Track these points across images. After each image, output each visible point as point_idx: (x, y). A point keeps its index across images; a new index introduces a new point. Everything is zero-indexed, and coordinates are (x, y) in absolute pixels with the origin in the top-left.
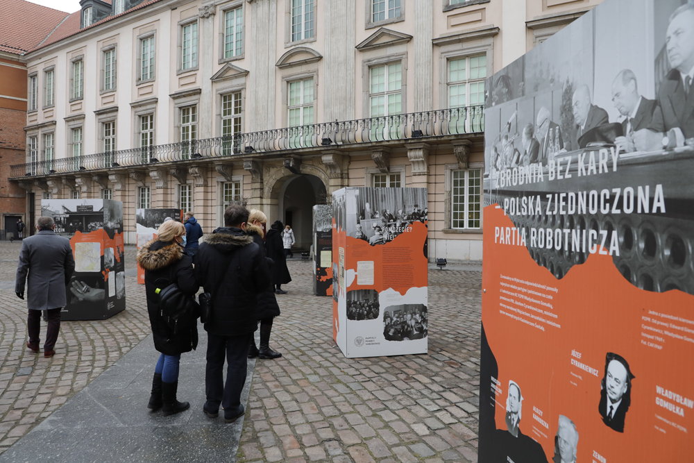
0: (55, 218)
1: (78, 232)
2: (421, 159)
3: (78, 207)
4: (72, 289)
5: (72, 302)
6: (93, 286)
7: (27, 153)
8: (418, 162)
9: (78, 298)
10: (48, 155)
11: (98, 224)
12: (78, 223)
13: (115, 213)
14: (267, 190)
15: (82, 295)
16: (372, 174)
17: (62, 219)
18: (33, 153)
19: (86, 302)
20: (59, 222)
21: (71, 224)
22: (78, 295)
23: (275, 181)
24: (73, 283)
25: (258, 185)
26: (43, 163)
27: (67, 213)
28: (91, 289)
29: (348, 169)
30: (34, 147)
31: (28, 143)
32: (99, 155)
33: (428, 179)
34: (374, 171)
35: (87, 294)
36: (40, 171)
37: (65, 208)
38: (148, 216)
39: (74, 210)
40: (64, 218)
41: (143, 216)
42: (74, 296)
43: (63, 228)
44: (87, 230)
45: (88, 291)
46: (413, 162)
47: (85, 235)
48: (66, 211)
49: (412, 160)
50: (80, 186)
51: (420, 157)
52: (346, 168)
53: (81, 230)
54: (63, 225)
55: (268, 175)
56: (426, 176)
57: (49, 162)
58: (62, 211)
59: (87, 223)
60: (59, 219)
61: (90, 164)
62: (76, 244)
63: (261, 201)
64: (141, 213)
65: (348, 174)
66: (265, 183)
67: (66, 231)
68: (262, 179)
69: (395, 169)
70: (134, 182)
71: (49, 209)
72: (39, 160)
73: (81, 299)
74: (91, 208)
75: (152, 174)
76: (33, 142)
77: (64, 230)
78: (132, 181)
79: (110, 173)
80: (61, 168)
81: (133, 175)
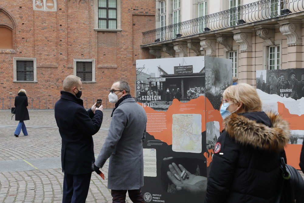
0: (150, 83)
1: (175, 100)
3: (176, 68)
4: (169, 173)
5: (169, 191)
6: (193, 172)
7: (157, 18)
9: (175, 186)
10: (175, 18)
11: (198, 89)
12: (176, 88)
13: (222, 75)
15: (180, 183)
17: (158, 84)
18: (162, 17)
19: (185, 191)
20: (154, 88)
21: (168, 91)
22: (176, 182)
24: (170, 166)
26: (171, 27)
27: (163, 76)
28: (191, 176)
30: (162, 12)
31: (157, 7)
32: (223, 13)
35: (186, 182)
36: (168, 36)
37: (161, 69)
38: (270, 80)
39: (171, 72)
40: (160, 82)
41: (265, 79)
42: (171, 183)
43: (159, 95)
44: (187, 98)
45: (187, 178)
47: (183, 104)
48: (162, 73)
50: (204, 50)
53: (179, 98)
54: (159, 91)
57: (175, 25)
58: (158, 74)
59: (186, 89)
60: (155, 85)
61: (215, 24)
62: (173, 115)
64: (262, 76)
67: (163, 99)
70: (262, 40)
71: (144, 71)
72: (167, 25)
73: (179, 188)
74: (190, 68)
75: (282, 29)
76: (162, 6)
77: (160, 98)
78: (259, 40)
79: (235, 32)
80: (187, 31)
81: (260, 33)
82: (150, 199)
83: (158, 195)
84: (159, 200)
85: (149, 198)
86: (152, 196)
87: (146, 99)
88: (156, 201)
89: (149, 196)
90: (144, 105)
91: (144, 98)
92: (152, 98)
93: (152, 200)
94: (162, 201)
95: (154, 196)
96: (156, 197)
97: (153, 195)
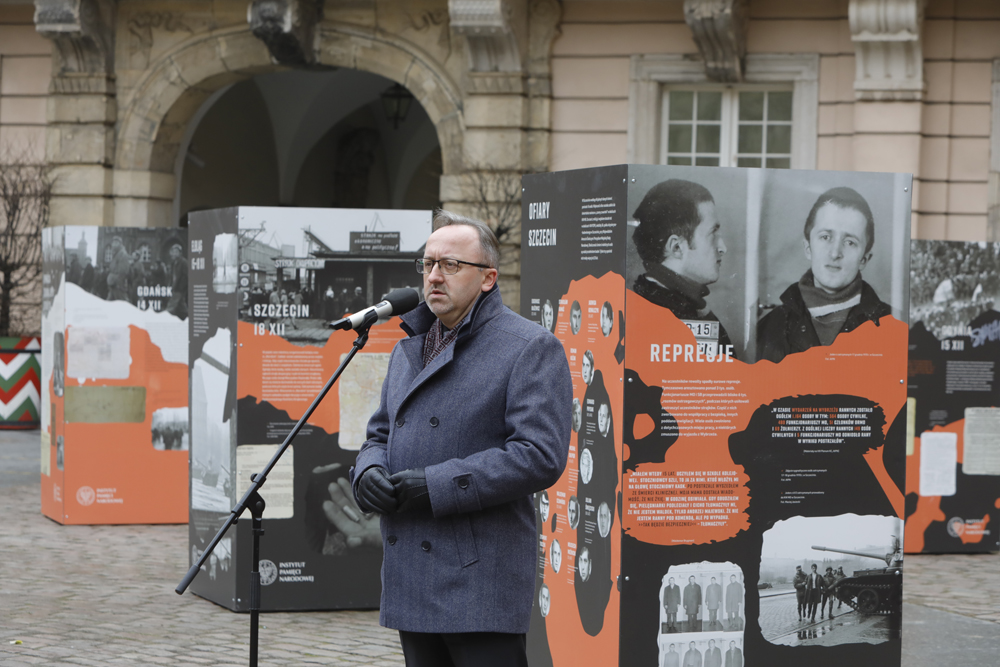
0: (280, 271)
2: (904, 36)
3: (354, 236)
4: (327, 506)
5: (328, 549)
8: (886, 47)
9: (345, 537)
12: (351, 288)
14: (136, 131)
15: (358, 527)
16: (662, 85)
17: (303, 274)
19: (370, 548)
20: (289, 285)
21: (330, 293)
22: (346, 526)
23: (175, 93)
24: (332, 487)
25: (93, 108)
27: (318, 255)
29: (552, 57)
33: (924, 119)
34: (673, 71)
37: (311, 237)
39: (340, 244)
40: (310, 271)
42: (334, 529)
43: (304, 302)
46: (866, 47)
48: (315, 248)
49: (865, 36)
51: (899, 28)
52: (544, 51)
54: (305, 294)
55: (139, 59)
56: (916, 109)
58: (302, 249)
59: (380, 289)
60: (293, 276)
62: (343, 357)
63: (109, 182)
65: (550, 78)
66: (125, 99)
67: (313, 314)
68: (111, 80)
69: (770, 70)
71: (262, 238)
73: (353, 540)
74: (393, 239)
77: (306, 310)
82: (270, 576)
83: (297, 564)
84: (299, 575)
85: (268, 574)
86: (279, 568)
87: (267, 312)
88: (289, 579)
89: (269, 569)
90: (260, 329)
91: (262, 309)
92: (285, 310)
93: (278, 578)
94: (305, 578)
95: (283, 568)
96: (288, 569)
97: (282, 565)
